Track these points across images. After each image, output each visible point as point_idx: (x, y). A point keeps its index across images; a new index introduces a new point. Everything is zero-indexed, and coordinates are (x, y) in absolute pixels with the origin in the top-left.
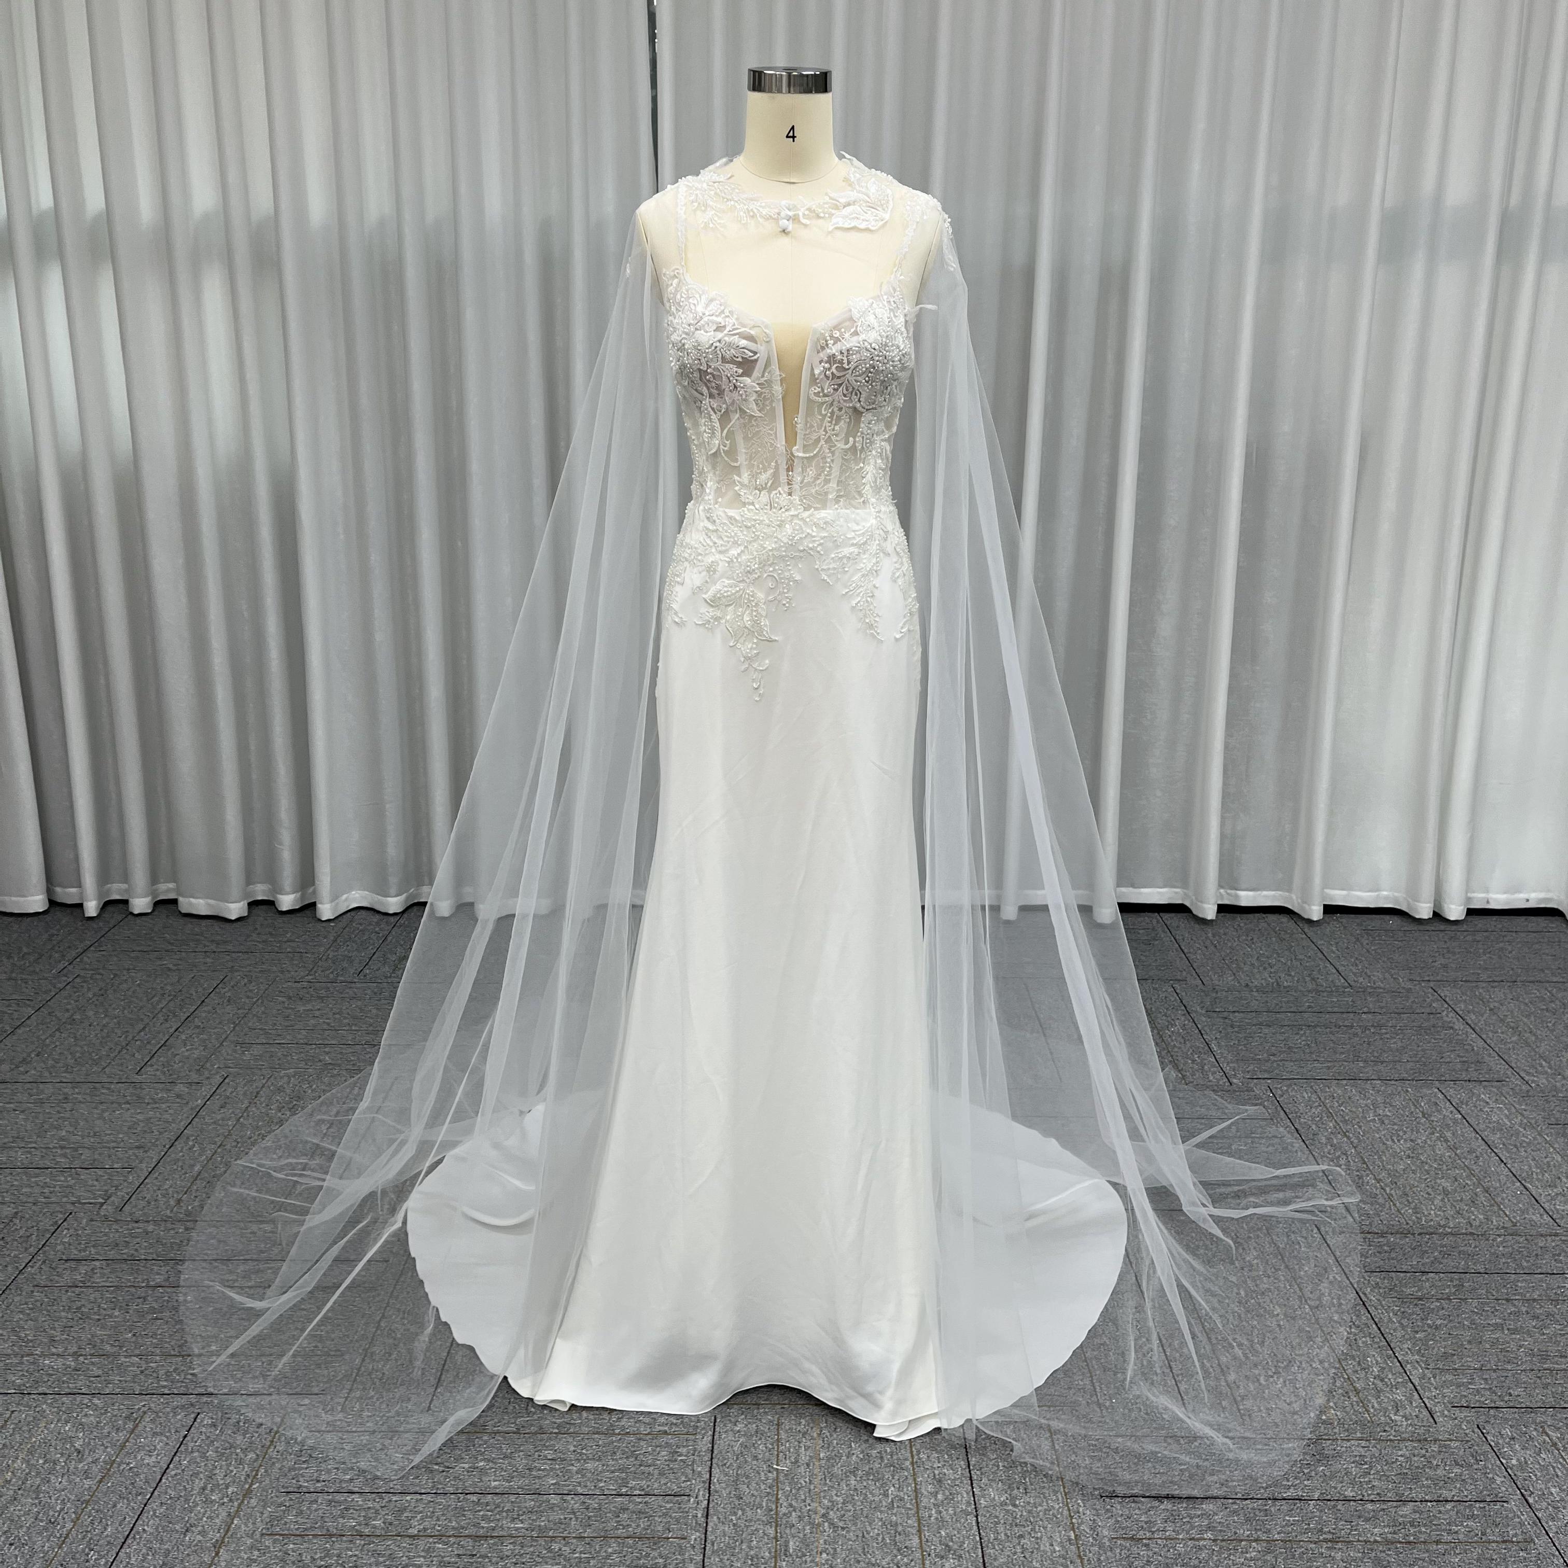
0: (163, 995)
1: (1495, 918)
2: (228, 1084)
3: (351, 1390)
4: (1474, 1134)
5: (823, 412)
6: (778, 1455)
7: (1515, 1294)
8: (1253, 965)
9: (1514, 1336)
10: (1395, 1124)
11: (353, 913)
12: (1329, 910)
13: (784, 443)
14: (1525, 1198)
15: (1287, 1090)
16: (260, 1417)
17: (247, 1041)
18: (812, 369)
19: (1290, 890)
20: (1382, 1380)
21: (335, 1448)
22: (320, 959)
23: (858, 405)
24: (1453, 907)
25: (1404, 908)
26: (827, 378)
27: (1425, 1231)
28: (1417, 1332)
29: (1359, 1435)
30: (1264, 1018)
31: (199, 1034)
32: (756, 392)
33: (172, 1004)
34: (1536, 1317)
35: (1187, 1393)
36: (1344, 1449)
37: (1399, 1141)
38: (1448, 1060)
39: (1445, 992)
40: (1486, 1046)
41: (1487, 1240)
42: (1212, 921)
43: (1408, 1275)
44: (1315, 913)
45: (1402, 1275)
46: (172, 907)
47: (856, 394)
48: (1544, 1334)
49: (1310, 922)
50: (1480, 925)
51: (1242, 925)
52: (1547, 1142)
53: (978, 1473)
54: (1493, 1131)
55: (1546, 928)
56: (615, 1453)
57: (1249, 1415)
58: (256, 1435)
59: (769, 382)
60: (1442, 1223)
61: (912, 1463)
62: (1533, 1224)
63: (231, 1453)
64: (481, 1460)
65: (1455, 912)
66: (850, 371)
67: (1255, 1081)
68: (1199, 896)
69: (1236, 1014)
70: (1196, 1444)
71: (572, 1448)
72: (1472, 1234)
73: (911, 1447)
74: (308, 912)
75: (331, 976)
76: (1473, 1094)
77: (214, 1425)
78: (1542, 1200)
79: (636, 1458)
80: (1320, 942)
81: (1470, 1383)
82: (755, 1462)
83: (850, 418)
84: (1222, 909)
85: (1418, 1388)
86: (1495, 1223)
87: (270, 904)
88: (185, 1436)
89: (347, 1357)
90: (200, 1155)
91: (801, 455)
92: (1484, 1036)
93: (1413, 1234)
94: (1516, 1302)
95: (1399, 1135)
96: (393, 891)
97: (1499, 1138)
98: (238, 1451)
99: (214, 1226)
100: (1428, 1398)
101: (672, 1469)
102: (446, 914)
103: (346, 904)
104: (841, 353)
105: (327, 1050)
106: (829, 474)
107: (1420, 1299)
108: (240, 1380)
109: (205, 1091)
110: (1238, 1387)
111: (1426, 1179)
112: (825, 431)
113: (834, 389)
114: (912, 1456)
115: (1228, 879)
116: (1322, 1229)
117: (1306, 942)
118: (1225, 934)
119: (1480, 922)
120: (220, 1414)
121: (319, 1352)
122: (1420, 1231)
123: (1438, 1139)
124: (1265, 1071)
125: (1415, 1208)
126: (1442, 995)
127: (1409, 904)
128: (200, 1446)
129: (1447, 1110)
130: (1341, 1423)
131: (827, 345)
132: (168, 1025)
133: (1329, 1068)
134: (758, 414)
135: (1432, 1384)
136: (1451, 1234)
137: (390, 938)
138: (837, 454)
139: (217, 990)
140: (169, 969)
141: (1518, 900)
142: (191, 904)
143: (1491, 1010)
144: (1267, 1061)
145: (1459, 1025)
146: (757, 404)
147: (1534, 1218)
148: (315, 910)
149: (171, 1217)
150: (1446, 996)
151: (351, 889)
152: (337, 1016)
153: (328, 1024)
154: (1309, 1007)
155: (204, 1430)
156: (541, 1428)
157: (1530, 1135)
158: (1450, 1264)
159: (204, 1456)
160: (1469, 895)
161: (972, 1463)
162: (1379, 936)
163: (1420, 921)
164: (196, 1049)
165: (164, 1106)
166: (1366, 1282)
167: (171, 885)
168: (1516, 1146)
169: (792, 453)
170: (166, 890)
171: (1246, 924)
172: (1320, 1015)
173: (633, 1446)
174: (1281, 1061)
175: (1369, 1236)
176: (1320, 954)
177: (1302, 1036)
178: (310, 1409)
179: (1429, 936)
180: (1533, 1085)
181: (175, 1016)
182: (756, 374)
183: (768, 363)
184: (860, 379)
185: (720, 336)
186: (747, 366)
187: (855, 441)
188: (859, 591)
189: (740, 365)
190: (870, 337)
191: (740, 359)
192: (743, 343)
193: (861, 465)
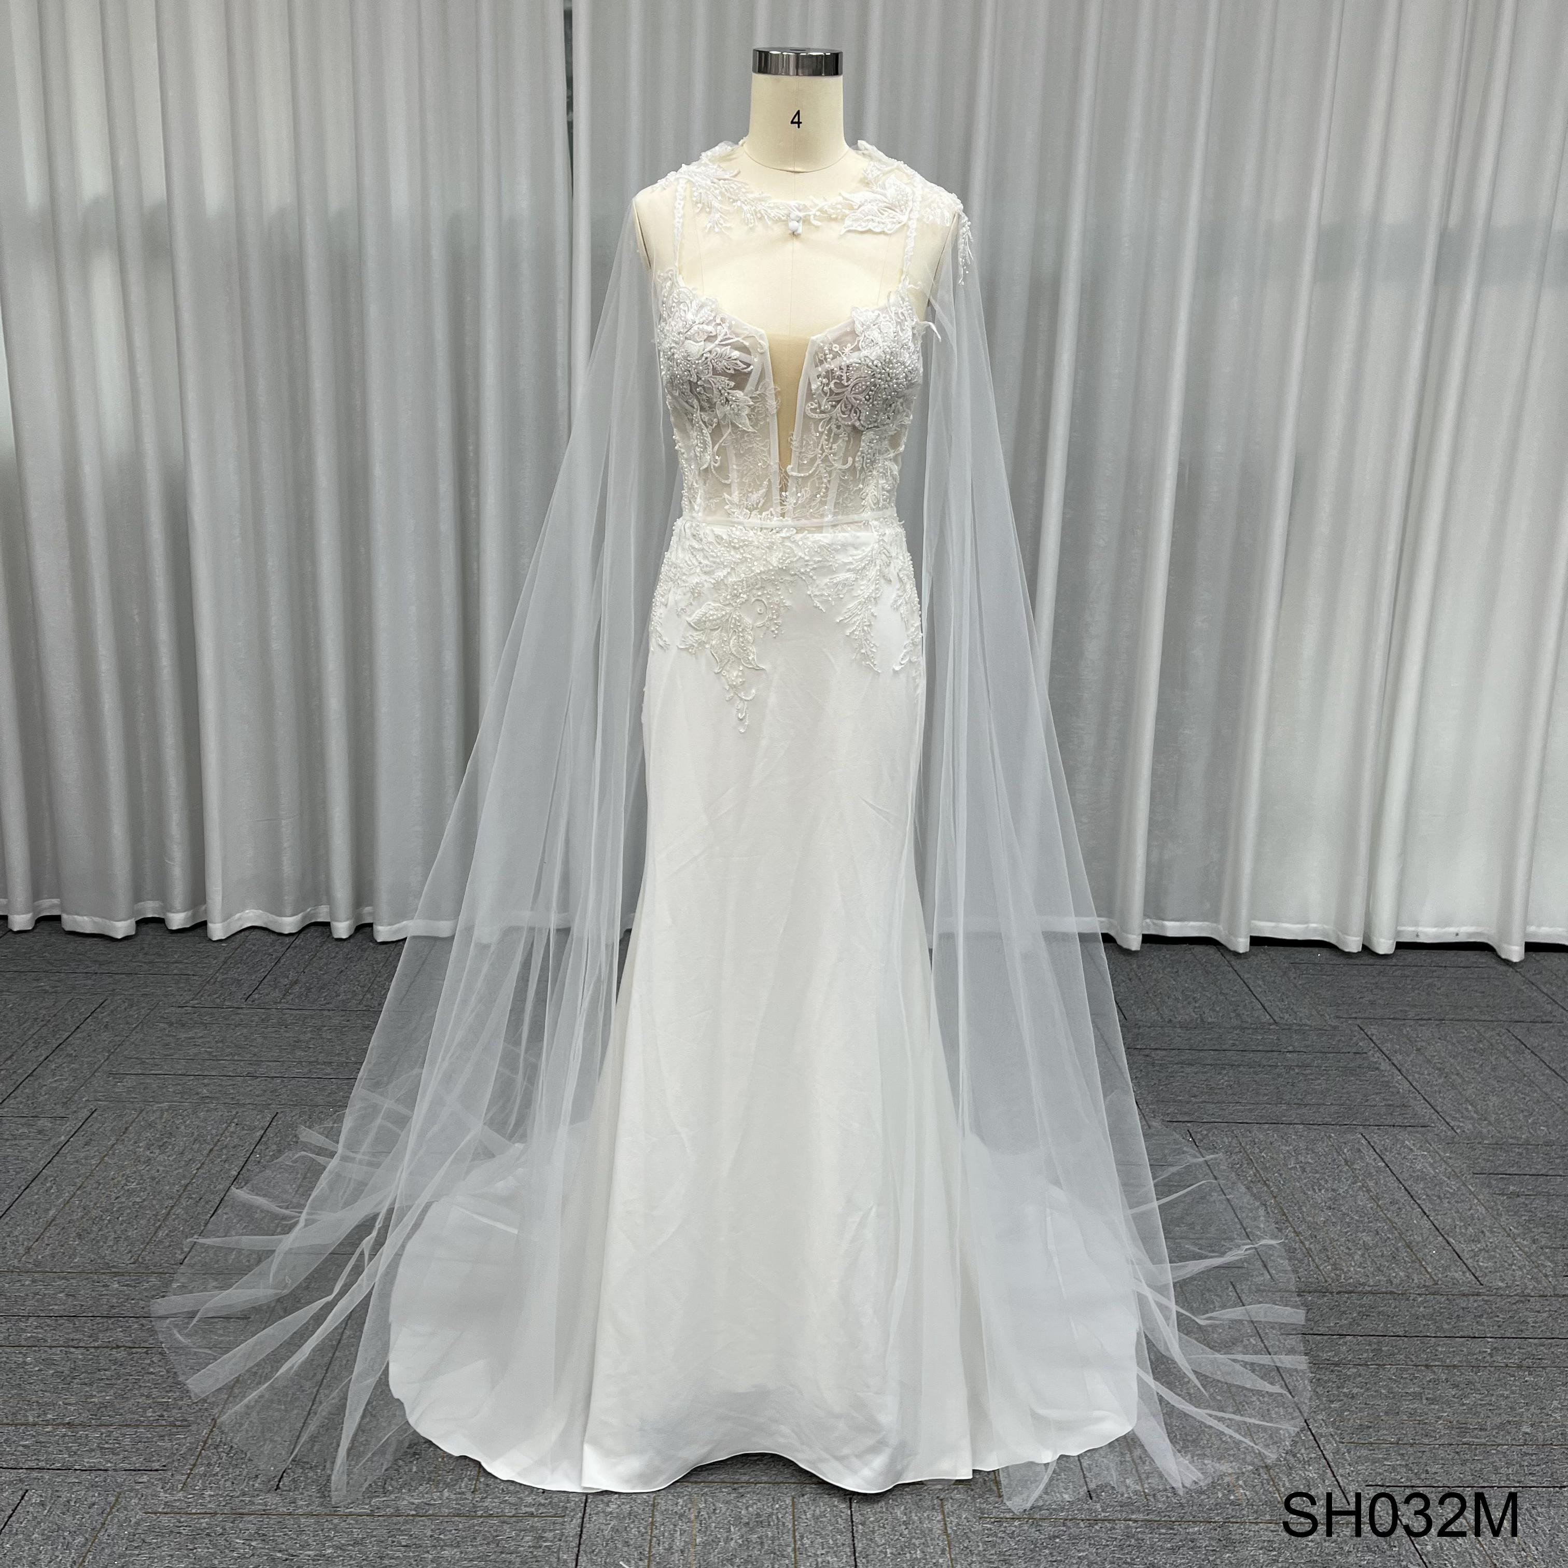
0: (36, 1019)
1: (1424, 952)
2: (96, 1118)
3: (194, 1465)
4: (1396, 1184)
5: (820, 429)
6: (651, 1541)
7: (1435, 1360)
8: (1177, 999)
9: (1433, 1406)
10: (1317, 1172)
11: (247, 933)
12: (1256, 941)
13: (778, 461)
14: (1448, 1254)
15: (1207, 1135)
16: (94, 1496)
17: (122, 1072)
18: (809, 384)
19: (1217, 921)
20: (1294, 1456)
21: (172, 1532)
22: (208, 982)
23: (857, 424)
24: (1382, 940)
25: (1333, 941)
26: (826, 394)
27: (1343, 1290)
28: (1332, 1402)
29: (1268, 1517)
30: (1186, 1056)
31: (71, 1062)
32: (749, 406)
33: (45, 1030)
34: (1455, 1386)
35: (1090, 1470)
36: (1252, 1533)
37: (1320, 1190)
38: (1374, 1103)
39: (1372, 1030)
40: (1412, 1088)
41: (1408, 1299)
42: (1136, 952)
43: (1326, 1337)
44: (1242, 945)
45: (1319, 1338)
46: (55, 924)
47: (856, 412)
48: (1464, 1405)
49: (1236, 954)
50: (1410, 959)
51: (1168, 956)
52: (1471, 1193)
53: (864, 1560)
54: (1417, 1180)
55: (1475, 962)
56: (475, 1538)
57: (1154, 1495)
58: (87, 1516)
59: (762, 397)
60: (1362, 1280)
61: (794, 1550)
62: (1455, 1282)
63: (59, 1536)
64: (329, 1547)
65: (1384, 946)
66: (849, 389)
67: (1175, 1124)
68: (1124, 926)
69: (1159, 1052)
70: (1097, 1527)
71: (429, 1533)
72: (1392, 1293)
73: (794, 1531)
74: (199, 931)
75: (218, 1001)
76: (1398, 1140)
77: (42, 1504)
78: (1465, 1256)
79: (498, 1545)
80: (1246, 976)
81: (1385, 1459)
82: (626, 1549)
83: (849, 437)
84: (1148, 939)
85: (1332, 1464)
86: (1416, 1281)
87: (160, 921)
88: (10, 1517)
89: (194, 1428)
90: (57, 1198)
91: (794, 474)
92: (1410, 1078)
93: (1331, 1293)
94: (1435, 1369)
95: (1320, 1185)
96: (288, 910)
97: (1423, 1189)
98: (66, 1534)
99: (64, 1278)
100: (1342, 1476)
101: (535, 1557)
102: (344, 936)
103: (240, 923)
104: (841, 369)
105: (206, 1081)
106: (826, 495)
107: (1337, 1365)
108: (75, 1453)
109: (69, 1126)
110: (1144, 1463)
111: (1346, 1233)
112: (822, 449)
113: (832, 406)
114: (795, 1541)
115: (1154, 908)
116: (1238, 1286)
117: (1232, 976)
118: (1150, 966)
119: (1410, 956)
120: (50, 1492)
121: (164, 1423)
122: (1339, 1289)
123: (1360, 1188)
124: (1186, 1113)
125: (1334, 1264)
126: (1369, 1033)
127: (1338, 936)
128: (25, 1527)
129: (1370, 1157)
130: (1250, 1504)
131: (826, 359)
132: (38, 1053)
133: (1251, 1111)
134: (751, 430)
135: (1346, 1460)
136: (1371, 1292)
137: (282, 961)
138: (834, 475)
139: (95, 1015)
140: (46, 992)
141: (1448, 934)
142: (75, 921)
143: (1418, 1050)
144: (1188, 1103)
145: (1385, 1066)
146: (750, 419)
147: (1456, 1275)
148: (206, 929)
149: (18, 1268)
150: (1373, 1035)
151: (244, 907)
152: (220, 1045)
153: (210, 1053)
154: (1234, 1045)
155: (31, 1509)
156: (398, 1510)
157: (1454, 1184)
158: (1368, 1325)
159: (28, 1538)
160: (1399, 928)
161: (858, 1550)
162: (1307, 969)
163: (1349, 955)
164: (66, 1080)
165: (24, 1143)
166: (1281, 1345)
167: (56, 901)
168: (1439, 1197)
169: (786, 472)
170: (49, 906)
171: (1171, 955)
172: (1244, 1053)
173: (496, 1531)
174: (1202, 1102)
175: (1286, 1294)
176: (1247, 990)
177: (1225, 1075)
178: (147, 1487)
179: (1358, 970)
180: (1458, 1131)
181: (46, 1043)
182: (749, 387)
183: (762, 376)
184: (860, 397)
185: (710, 346)
186: (739, 378)
187: (854, 462)
188: (855, 619)
189: (732, 377)
190: (872, 354)
191: (732, 371)
192: (736, 354)
193: (861, 486)
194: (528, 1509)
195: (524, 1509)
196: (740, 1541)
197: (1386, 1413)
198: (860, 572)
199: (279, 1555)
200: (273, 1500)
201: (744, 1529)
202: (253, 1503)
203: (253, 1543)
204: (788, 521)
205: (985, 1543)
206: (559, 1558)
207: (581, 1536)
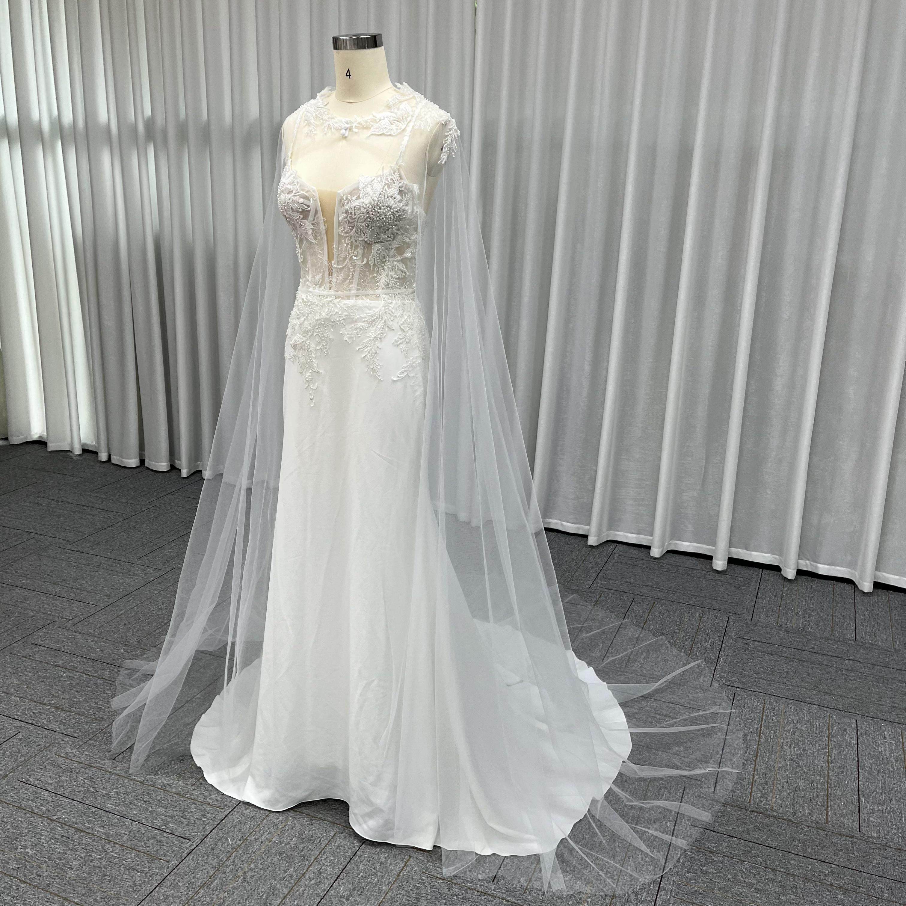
5: (347, 242)
13: (327, 259)
18: (339, 217)
26: (346, 223)
32: (312, 229)
59: (317, 223)
83: (364, 247)
91: (336, 266)
104: (352, 208)
106: (352, 279)
112: (349, 253)
113: (351, 229)
116: (687, 791)
131: (345, 203)
134: (314, 241)
146: (313, 236)
166: (685, 831)
169: (331, 265)
175: (715, 803)
182: (311, 218)
183: (316, 212)
184: (362, 224)
185: (290, 196)
186: (305, 214)
187: (368, 261)
188: (366, 350)
189: (301, 213)
190: (367, 201)
191: (301, 210)
192: (302, 200)
193: (375, 275)
194: (209, 801)
195: (208, 800)
196: (293, 846)
197: (720, 889)
198: (372, 323)
199: (91, 789)
200: (108, 764)
201: (300, 841)
202: (99, 763)
203: (86, 781)
204: (332, 292)
205: (415, 886)
206: (204, 828)
207: (222, 820)
